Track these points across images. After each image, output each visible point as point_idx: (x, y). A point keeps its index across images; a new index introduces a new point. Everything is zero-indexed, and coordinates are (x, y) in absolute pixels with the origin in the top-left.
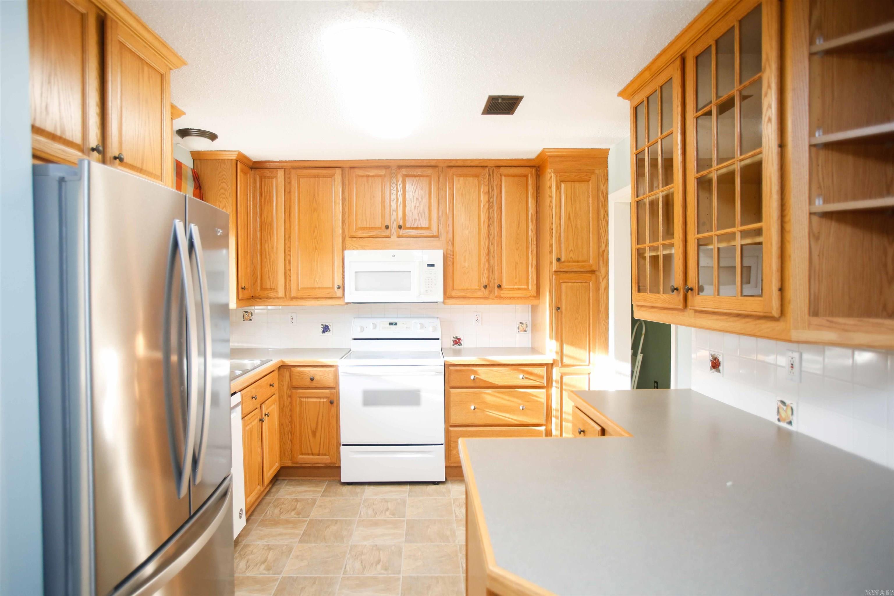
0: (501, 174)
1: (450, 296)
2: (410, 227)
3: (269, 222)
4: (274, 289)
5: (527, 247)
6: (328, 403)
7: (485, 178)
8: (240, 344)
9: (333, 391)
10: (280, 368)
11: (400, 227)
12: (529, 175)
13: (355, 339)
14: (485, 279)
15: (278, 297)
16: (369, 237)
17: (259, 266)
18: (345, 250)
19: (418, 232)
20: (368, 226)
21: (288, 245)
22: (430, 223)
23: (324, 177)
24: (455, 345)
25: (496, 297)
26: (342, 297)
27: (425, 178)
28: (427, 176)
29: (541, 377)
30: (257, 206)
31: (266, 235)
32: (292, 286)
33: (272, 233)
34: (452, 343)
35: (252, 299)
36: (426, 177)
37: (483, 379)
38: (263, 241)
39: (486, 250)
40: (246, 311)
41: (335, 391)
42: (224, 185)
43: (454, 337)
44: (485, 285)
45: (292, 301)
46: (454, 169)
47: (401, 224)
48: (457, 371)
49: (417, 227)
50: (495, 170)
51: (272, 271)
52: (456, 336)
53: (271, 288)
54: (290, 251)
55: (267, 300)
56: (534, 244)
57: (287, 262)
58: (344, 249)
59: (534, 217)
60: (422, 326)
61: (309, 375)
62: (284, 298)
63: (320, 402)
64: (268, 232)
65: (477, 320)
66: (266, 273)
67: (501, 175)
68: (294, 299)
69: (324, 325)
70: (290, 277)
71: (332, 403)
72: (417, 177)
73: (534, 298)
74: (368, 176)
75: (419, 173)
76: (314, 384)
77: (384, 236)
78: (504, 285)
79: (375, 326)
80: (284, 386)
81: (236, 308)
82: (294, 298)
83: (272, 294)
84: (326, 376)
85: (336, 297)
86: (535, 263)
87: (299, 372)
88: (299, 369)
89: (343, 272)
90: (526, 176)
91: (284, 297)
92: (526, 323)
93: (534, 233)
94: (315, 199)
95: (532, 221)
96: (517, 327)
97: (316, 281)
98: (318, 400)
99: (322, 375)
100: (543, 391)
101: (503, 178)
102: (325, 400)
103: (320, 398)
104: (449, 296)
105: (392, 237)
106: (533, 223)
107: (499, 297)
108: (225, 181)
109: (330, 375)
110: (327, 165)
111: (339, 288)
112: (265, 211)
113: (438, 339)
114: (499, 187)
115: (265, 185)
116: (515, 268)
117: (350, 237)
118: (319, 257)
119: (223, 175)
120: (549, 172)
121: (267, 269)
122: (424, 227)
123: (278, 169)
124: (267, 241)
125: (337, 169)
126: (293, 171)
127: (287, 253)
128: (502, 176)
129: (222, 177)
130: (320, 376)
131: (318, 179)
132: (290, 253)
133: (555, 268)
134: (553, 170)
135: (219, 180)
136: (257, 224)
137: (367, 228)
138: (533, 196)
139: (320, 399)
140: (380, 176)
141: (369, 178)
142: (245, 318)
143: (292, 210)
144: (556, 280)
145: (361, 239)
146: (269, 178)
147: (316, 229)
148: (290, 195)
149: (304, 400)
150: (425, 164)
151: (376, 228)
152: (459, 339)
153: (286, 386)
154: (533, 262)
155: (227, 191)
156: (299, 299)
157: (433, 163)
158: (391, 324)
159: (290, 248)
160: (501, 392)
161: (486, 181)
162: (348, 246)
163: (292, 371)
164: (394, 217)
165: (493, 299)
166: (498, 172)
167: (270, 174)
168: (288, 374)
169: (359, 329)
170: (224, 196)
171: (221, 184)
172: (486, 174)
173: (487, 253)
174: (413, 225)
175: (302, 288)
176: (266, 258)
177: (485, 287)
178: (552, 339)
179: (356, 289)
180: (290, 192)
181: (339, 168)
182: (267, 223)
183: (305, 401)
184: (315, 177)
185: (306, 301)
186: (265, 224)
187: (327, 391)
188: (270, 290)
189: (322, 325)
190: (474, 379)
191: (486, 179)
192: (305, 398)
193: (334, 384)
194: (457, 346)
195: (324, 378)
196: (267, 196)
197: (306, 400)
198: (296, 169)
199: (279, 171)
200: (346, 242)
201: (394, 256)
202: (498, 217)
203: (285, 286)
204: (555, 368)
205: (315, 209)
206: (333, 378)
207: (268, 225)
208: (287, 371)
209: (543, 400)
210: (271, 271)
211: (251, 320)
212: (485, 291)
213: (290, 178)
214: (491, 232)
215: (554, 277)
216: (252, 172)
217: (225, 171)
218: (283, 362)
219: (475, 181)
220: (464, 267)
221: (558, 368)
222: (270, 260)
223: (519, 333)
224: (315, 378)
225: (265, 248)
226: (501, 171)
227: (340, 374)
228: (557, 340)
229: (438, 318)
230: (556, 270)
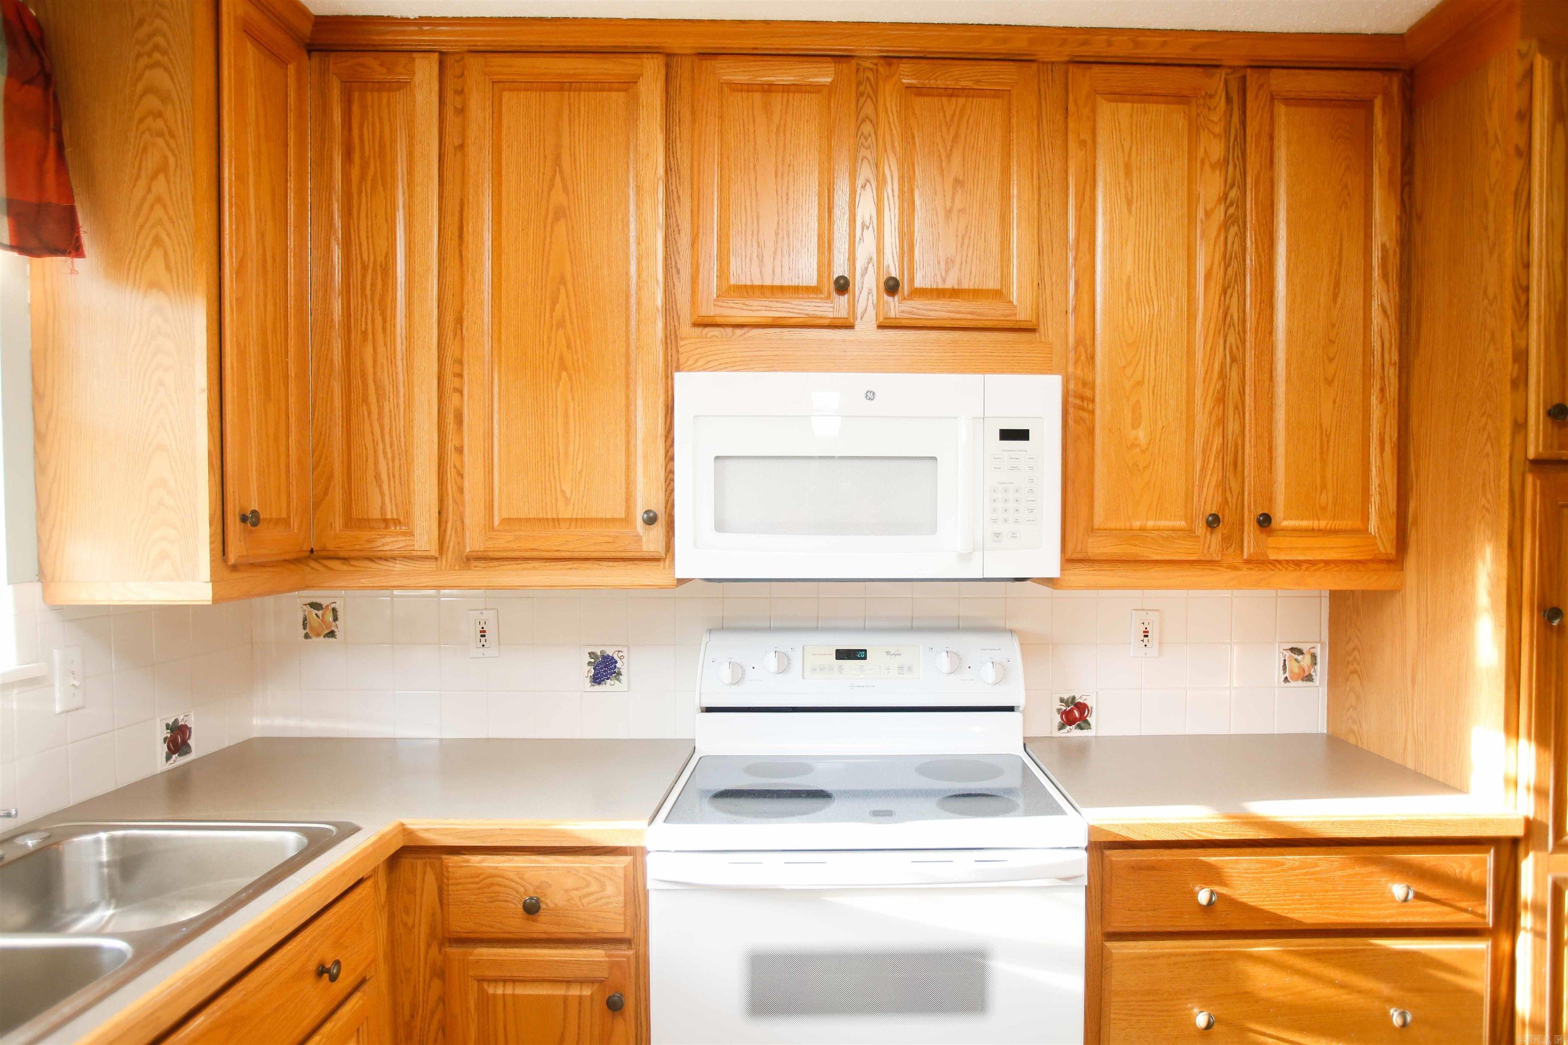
0: (1272, 95)
1: (1080, 556)
2: (931, 289)
3: (380, 259)
4: (397, 522)
5: (1367, 375)
6: (600, 1005)
7: (1215, 108)
8: (292, 722)
9: (624, 953)
10: (394, 861)
11: (892, 287)
12: (1378, 103)
13: (709, 710)
14: (1211, 491)
15: (415, 553)
16: (769, 321)
17: (338, 433)
18: (678, 370)
19: (962, 309)
20: (768, 282)
21: (452, 351)
22: (1005, 277)
23: (600, 86)
24: (1068, 727)
25: (1248, 562)
26: (663, 555)
27: (986, 103)
28: (996, 94)
29: (1476, 891)
30: (330, 199)
31: (367, 311)
32: (468, 511)
33: (389, 303)
34: (1058, 719)
35: (313, 564)
36: (995, 97)
37: (1244, 899)
38: (355, 337)
39: (1215, 384)
40: (315, 600)
41: (630, 952)
42: (158, 77)
43: (1062, 700)
44: (1211, 515)
45: (470, 569)
46: (1096, 69)
47: (893, 275)
48: (1137, 868)
49: (956, 287)
50: (1248, 79)
51: (389, 455)
52: (1072, 695)
53: (385, 521)
54: (460, 376)
55: (372, 565)
56: (1393, 362)
57: (450, 418)
58: (672, 365)
59: (1394, 262)
60: (958, 663)
61: (522, 890)
62: (436, 559)
63: (565, 999)
64: (372, 300)
65: (1146, 639)
66: (367, 457)
67: (1272, 99)
68: (476, 563)
69: (599, 654)
70: (462, 476)
71: (614, 1005)
72: (957, 96)
73: (1384, 566)
74: (768, 89)
75: (963, 84)
76: (539, 927)
77: (827, 322)
78: (1281, 520)
79: (784, 667)
80: (416, 931)
81: (210, 603)
82: (478, 559)
83: (390, 543)
84: (589, 895)
85: (638, 555)
86: (1392, 433)
87: (478, 876)
88: (476, 860)
89: (670, 458)
90: (1366, 105)
91: (434, 552)
92: (1312, 651)
93: (1392, 319)
94: (561, 172)
95: (1385, 276)
96: (1282, 664)
97: (563, 492)
98: (559, 991)
99: (577, 889)
100: (1482, 946)
101: (1281, 110)
102: (587, 992)
103: (568, 982)
104: (1075, 556)
105: (859, 325)
106: (1387, 283)
107: (1259, 562)
108: (164, 60)
109: (610, 889)
110: (608, 41)
111: (651, 520)
112: (363, 215)
113: (1011, 709)
114: (1265, 142)
115: (363, 118)
116: (1322, 453)
117: (696, 325)
118: (573, 399)
119: (151, 36)
120: (1519, 51)
121: (370, 447)
122: (982, 290)
123: (415, 55)
124: (370, 336)
125: (648, 58)
126: (475, 64)
127: (451, 382)
128: (1276, 102)
129: (150, 45)
130: (567, 891)
131: (572, 93)
132: (462, 383)
133: (1541, 449)
134: (1534, 44)
135: (139, 56)
136: (333, 267)
137: (762, 287)
138: (1391, 182)
139: (568, 988)
140: (816, 89)
141: (773, 95)
142: (311, 628)
143: (470, 214)
144: (1543, 494)
145: (739, 332)
146: (382, 86)
147: (563, 291)
148: (464, 156)
149: (500, 991)
150: (987, 46)
151: (797, 291)
152: (1082, 708)
153: (423, 931)
154: (1388, 429)
155: (173, 104)
156: (496, 563)
157: (1019, 45)
158: (843, 655)
159: (460, 362)
160: (1318, 953)
161: (1216, 119)
162: (688, 360)
163: (448, 872)
164: (866, 248)
165: (1235, 568)
166: (1261, 86)
167: (385, 70)
168: (430, 878)
169: (726, 673)
170: (159, 124)
171: (147, 72)
172: (1216, 93)
173: (1219, 392)
174: (939, 280)
175: (504, 521)
176: (365, 400)
177: (1214, 522)
178: (1517, 735)
179: (720, 526)
180: (462, 147)
181: (655, 56)
182: (371, 265)
183: (504, 995)
184: (562, 86)
185: (523, 569)
186: (365, 268)
187: (597, 954)
188: (383, 525)
189: (592, 654)
190: (1210, 903)
191: (1218, 110)
192: (505, 981)
193: (625, 927)
194: (1073, 732)
195: (585, 901)
196: (372, 160)
197: (509, 990)
198: (487, 55)
199: (418, 62)
200: (681, 343)
201: (870, 395)
202: (1259, 256)
203: (440, 513)
204: (1531, 855)
205: (560, 214)
206: (621, 898)
207: (374, 269)
208: (428, 869)
209: (1483, 985)
210: (385, 453)
211: (332, 634)
212: (1208, 540)
213: (462, 91)
214: (1232, 317)
215: (1534, 485)
216: (314, 63)
217: (163, 19)
218: (405, 831)
219: (1178, 117)
220: (1134, 445)
221: (1541, 855)
222: (381, 409)
223: (1288, 684)
224: (548, 901)
225: (362, 363)
226: (1273, 82)
227: (650, 885)
228: (1541, 740)
229: (1011, 631)
230: (1547, 455)
